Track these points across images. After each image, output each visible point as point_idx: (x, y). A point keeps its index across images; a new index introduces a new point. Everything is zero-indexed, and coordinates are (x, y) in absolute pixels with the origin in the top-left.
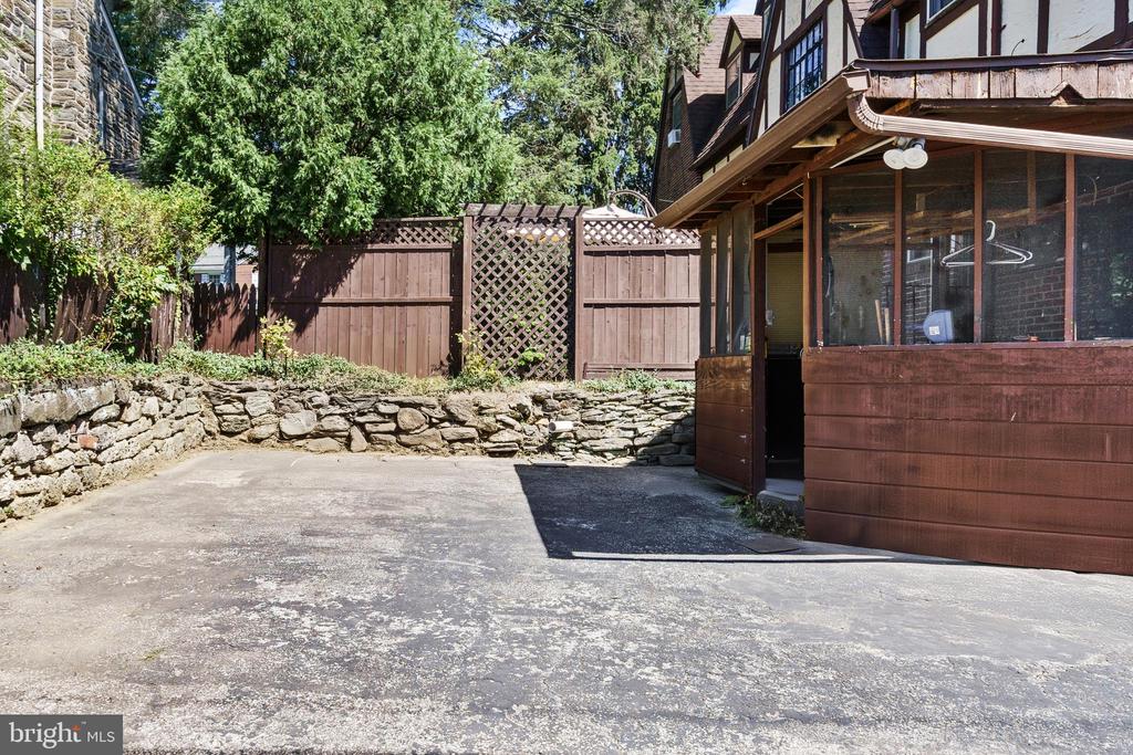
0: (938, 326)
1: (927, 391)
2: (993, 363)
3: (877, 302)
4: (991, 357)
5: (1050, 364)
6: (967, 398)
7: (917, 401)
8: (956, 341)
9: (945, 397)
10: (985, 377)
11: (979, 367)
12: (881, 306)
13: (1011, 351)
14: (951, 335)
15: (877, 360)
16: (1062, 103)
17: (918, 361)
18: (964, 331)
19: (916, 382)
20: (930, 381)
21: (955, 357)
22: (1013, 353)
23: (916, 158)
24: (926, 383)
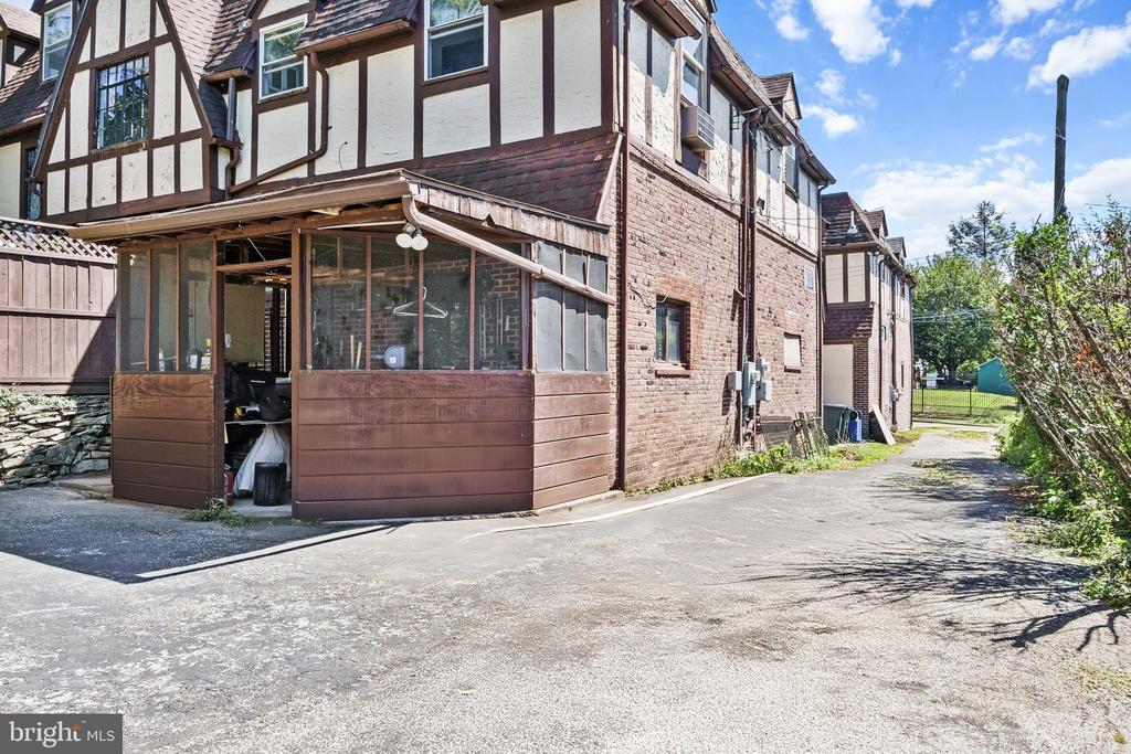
0: (395, 356)
1: (390, 404)
2: (431, 384)
3: (352, 337)
4: (430, 380)
5: (463, 384)
6: (414, 407)
7: (382, 411)
8: (406, 368)
9: (401, 406)
10: (426, 393)
11: (422, 387)
12: (355, 339)
13: (440, 375)
14: (403, 364)
15: (354, 380)
16: (485, 224)
17: (384, 382)
18: (411, 361)
19: (383, 397)
20: (391, 396)
21: (407, 379)
22: (442, 377)
23: (420, 243)
24: (388, 398)
